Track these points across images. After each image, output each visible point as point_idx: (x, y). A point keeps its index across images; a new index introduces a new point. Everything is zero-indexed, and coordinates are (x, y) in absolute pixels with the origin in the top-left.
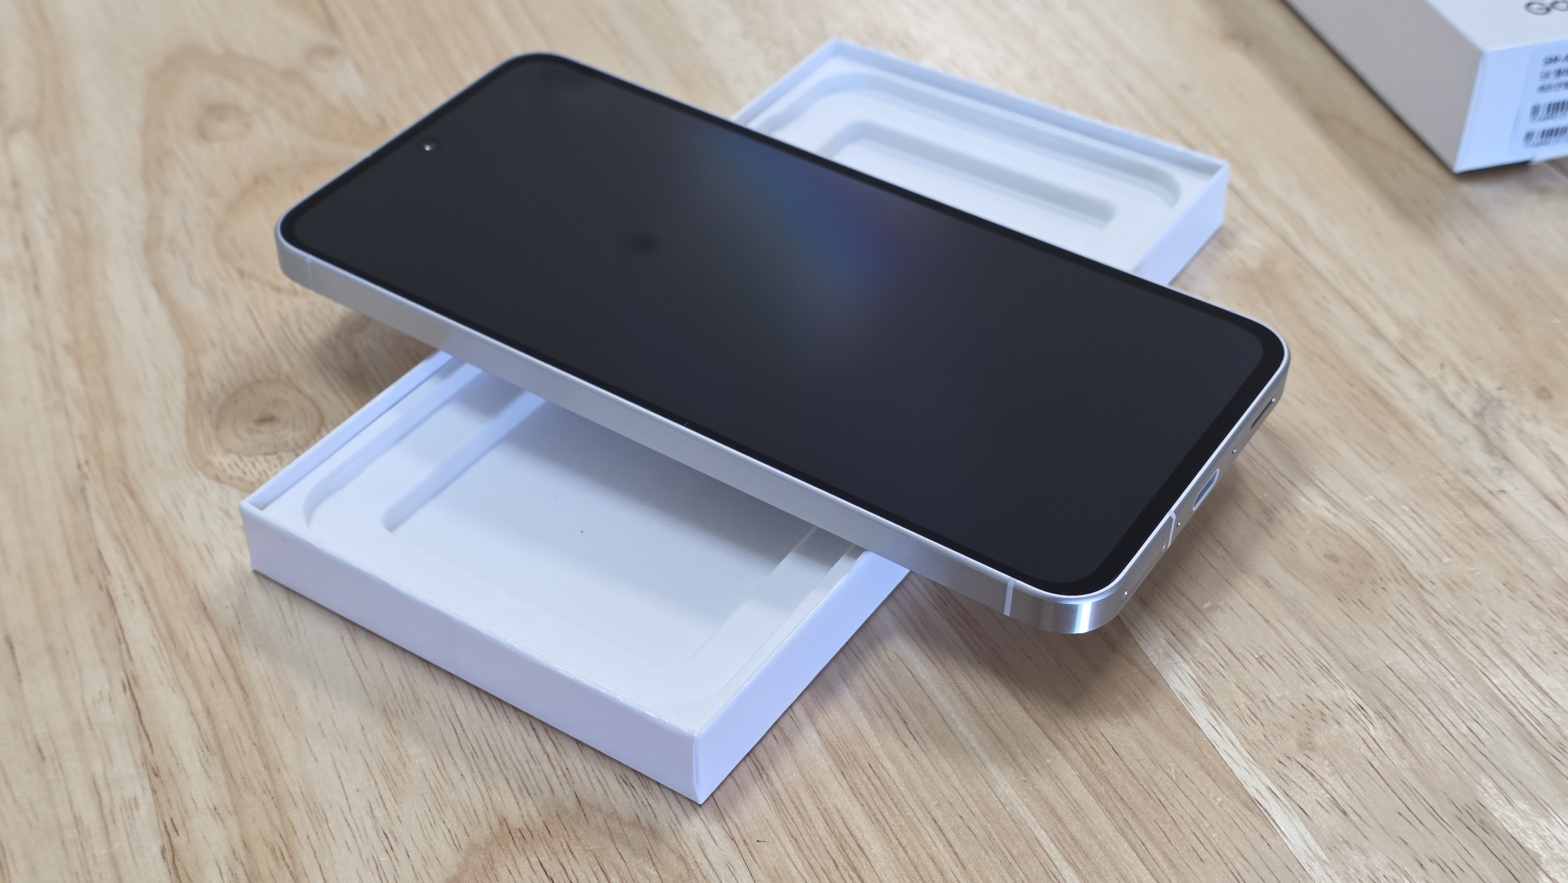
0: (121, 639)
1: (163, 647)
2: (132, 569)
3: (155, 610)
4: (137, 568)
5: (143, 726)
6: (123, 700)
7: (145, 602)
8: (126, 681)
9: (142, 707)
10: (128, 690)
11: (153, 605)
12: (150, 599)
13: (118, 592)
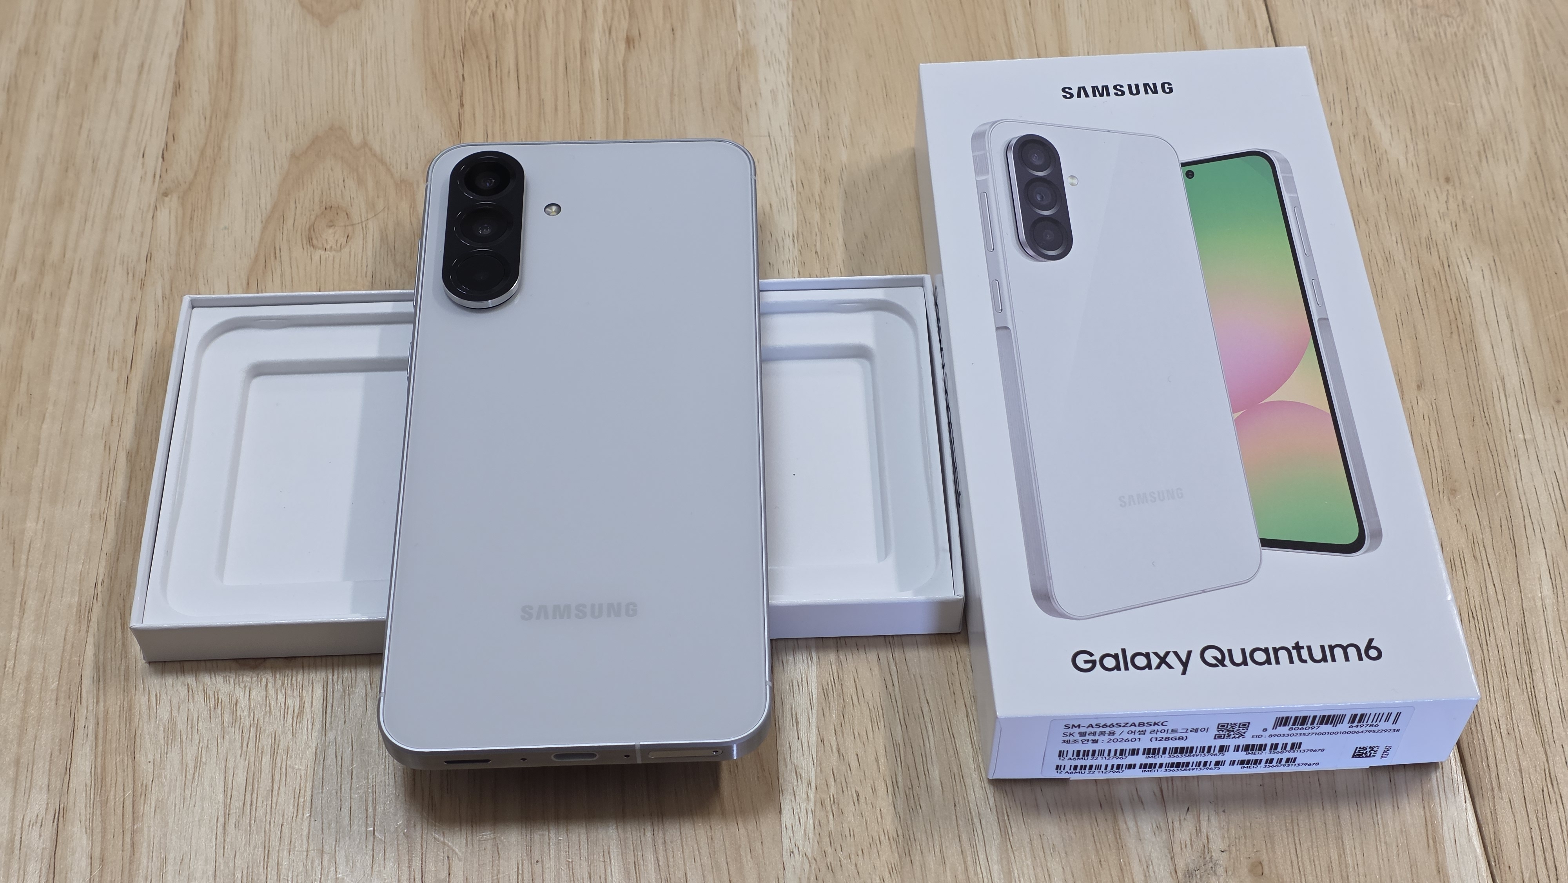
0: (68, 770)
1: (93, 786)
2: (97, 702)
3: (100, 749)
4: (101, 704)
5: (55, 858)
6: (48, 831)
7: (96, 738)
8: (57, 811)
9: (60, 840)
10: (56, 820)
11: (100, 742)
12: (100, 735)
13: (81, 723)
